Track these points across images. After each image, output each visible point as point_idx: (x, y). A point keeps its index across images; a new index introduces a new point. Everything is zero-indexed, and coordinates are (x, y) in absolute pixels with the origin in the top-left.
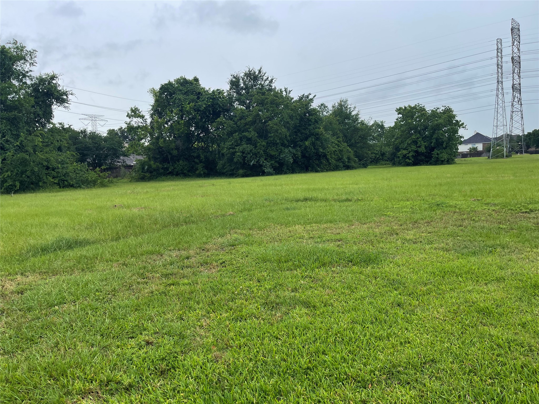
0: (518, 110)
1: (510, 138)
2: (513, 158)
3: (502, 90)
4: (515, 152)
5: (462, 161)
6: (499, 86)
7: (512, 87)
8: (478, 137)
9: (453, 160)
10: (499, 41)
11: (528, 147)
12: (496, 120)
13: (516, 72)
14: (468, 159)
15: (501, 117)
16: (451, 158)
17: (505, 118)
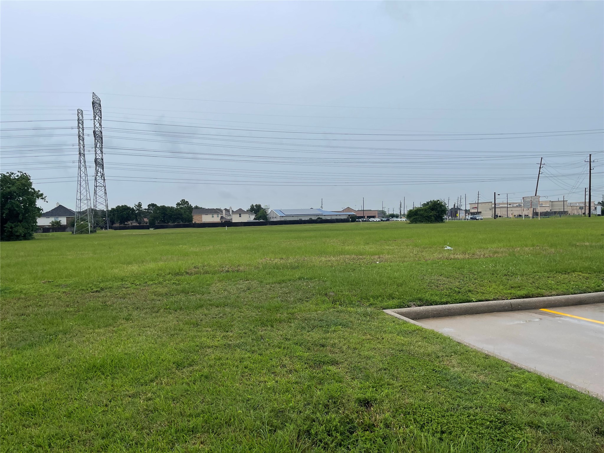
0: (101, 185)
1: (95, 213)
2: (98, 233)
3: (84, 163)
4: (100, 228)
5: (42, 236)
6: (81, 159)
7: (95, 161)
8: (60, 210)
9: (31, 235)
10: (80, 112)
11: (112, 222)
12: (80, 193)
13: (98, 146)
14: (51, 234)
15: (84, 190)
16: (29, 233)
17: (88, 192)
